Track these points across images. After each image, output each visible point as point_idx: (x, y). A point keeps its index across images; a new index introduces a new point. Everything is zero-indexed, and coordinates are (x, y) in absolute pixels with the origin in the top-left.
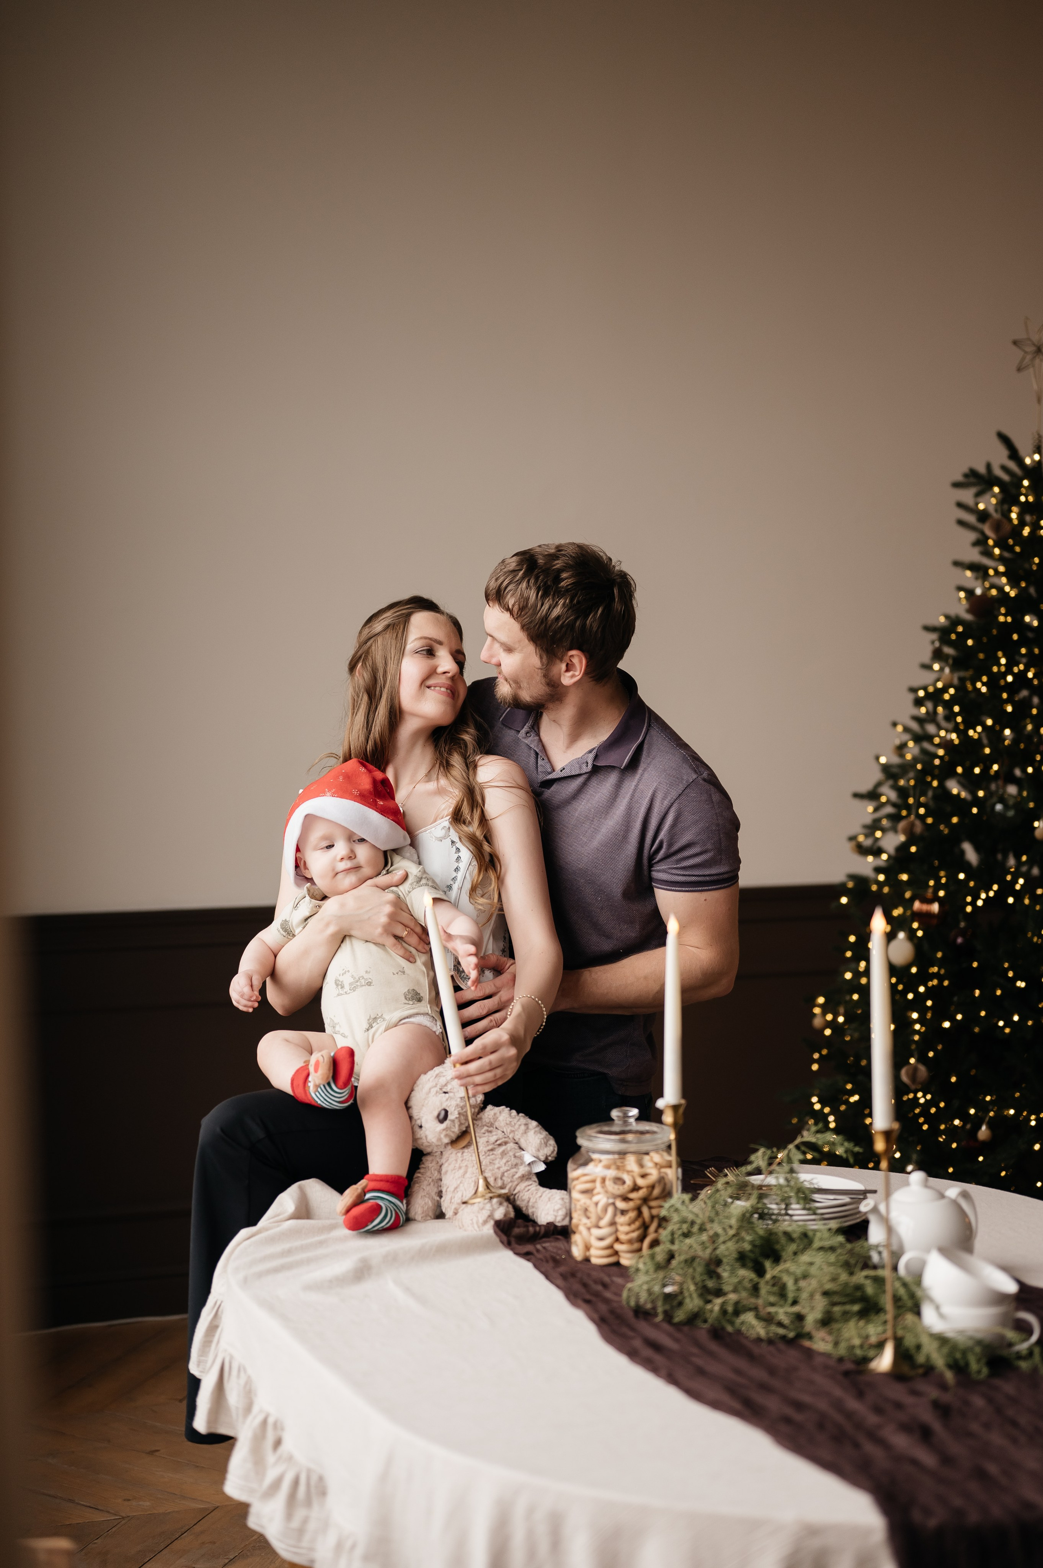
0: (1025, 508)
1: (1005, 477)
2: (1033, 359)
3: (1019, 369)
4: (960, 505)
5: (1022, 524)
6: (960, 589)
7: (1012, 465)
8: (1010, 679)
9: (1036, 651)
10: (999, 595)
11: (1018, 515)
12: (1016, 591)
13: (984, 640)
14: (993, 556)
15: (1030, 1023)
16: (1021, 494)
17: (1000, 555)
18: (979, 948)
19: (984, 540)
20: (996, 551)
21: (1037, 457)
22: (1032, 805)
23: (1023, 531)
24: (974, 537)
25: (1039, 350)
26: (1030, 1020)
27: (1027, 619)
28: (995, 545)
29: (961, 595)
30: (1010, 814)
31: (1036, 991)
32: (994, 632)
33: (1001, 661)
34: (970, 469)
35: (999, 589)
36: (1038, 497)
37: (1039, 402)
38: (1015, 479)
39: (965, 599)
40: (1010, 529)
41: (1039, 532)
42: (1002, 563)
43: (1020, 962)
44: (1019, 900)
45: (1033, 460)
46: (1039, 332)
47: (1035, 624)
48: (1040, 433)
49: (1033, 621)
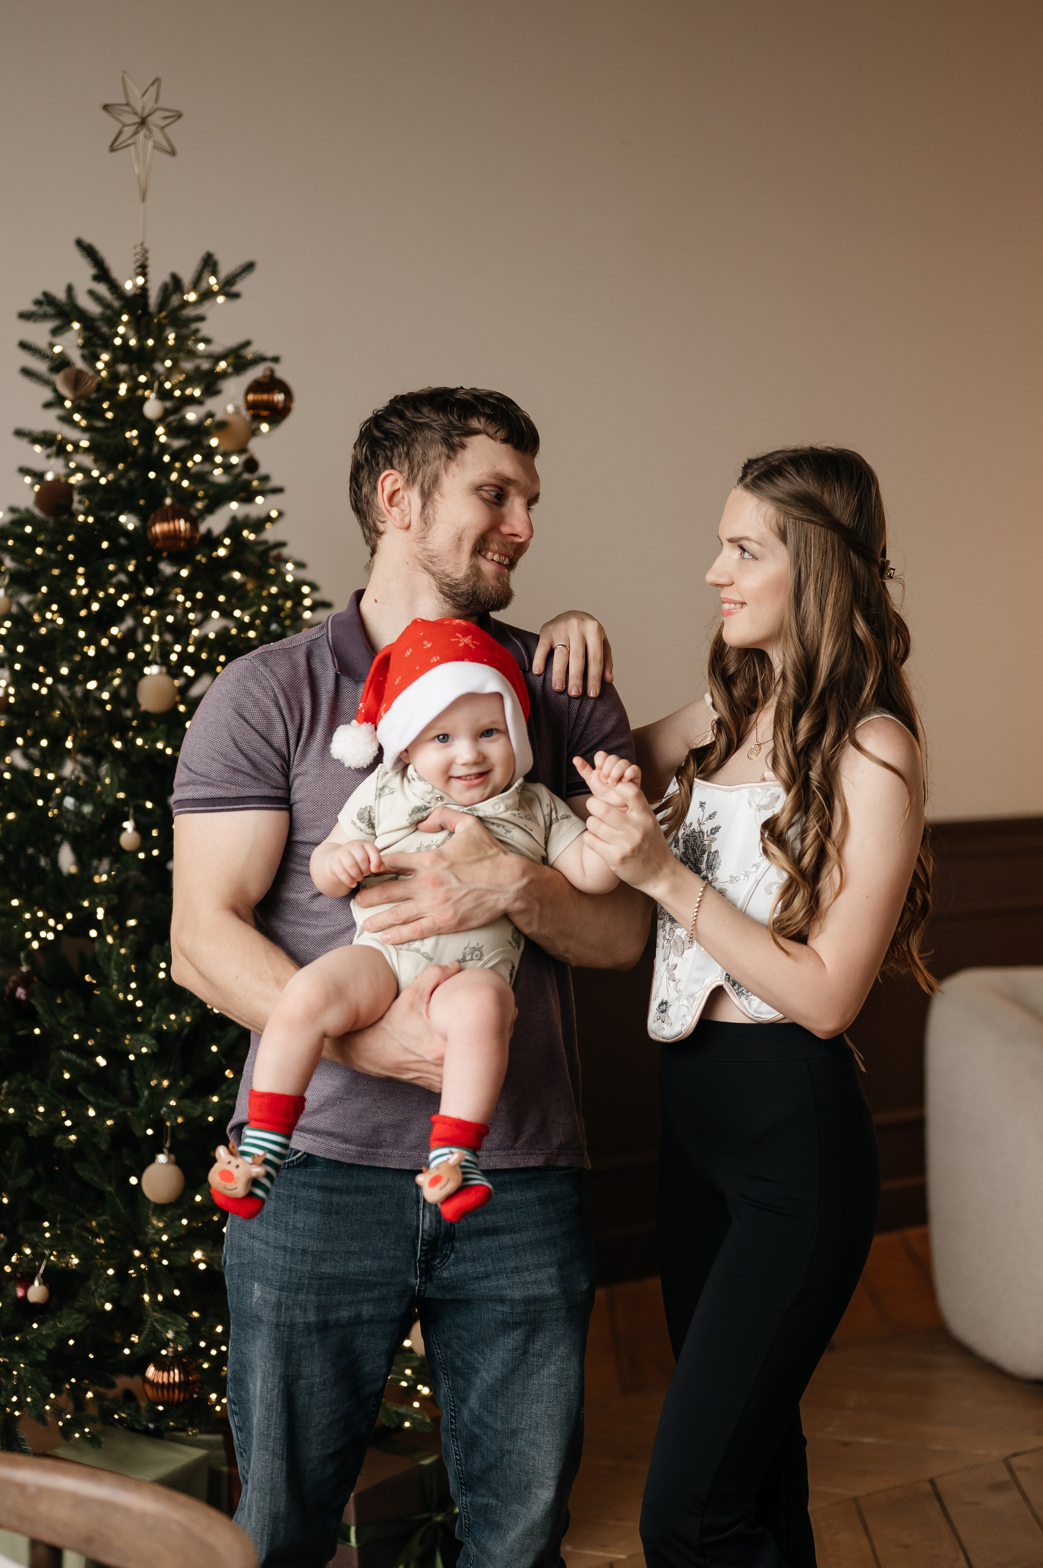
0: (124, 354)
1: (93, 308)
2: (136, 133)
3: (112, 149)
4: (24, 346)
5: (116, 378)
6: (25, 471)
7: (102, 289)
8: (95, 607)
9: (131, 568)
10: (85, 482)
11: (107, 365)
12: (111, 476)
13: (59, 548)
14: (75, 424)
15: (109, 1123)
16: (117, 335)
17: (83, 423)
18: (40, 1009)
19: (59, 400)
20: (77, 417)
21: (140, 281)
22: (121, 795)
23: (118, 389)
24: (47, 395)
25: (143, 122)
26: (110, 1118)
27: (123, 519)
28: (76, 409)
29: (28, 480)
30: (87, 809)
31: (124, 1072)
32: (71, 538)
33: (81, 582)
34: (45, 294)
35: (86, 472)
36: (141, 339)
37: (144, 199)
38: (109, 312)
39: (32, 486)
40: (94, 385)
41: (140, 392)
42: (87, 436)
43: (98, 1030)
44: (101, 936)
45: (135, 285)
46: (143, 95)
47: (131, 527)
48: (146, 246)
49: (128, 522)
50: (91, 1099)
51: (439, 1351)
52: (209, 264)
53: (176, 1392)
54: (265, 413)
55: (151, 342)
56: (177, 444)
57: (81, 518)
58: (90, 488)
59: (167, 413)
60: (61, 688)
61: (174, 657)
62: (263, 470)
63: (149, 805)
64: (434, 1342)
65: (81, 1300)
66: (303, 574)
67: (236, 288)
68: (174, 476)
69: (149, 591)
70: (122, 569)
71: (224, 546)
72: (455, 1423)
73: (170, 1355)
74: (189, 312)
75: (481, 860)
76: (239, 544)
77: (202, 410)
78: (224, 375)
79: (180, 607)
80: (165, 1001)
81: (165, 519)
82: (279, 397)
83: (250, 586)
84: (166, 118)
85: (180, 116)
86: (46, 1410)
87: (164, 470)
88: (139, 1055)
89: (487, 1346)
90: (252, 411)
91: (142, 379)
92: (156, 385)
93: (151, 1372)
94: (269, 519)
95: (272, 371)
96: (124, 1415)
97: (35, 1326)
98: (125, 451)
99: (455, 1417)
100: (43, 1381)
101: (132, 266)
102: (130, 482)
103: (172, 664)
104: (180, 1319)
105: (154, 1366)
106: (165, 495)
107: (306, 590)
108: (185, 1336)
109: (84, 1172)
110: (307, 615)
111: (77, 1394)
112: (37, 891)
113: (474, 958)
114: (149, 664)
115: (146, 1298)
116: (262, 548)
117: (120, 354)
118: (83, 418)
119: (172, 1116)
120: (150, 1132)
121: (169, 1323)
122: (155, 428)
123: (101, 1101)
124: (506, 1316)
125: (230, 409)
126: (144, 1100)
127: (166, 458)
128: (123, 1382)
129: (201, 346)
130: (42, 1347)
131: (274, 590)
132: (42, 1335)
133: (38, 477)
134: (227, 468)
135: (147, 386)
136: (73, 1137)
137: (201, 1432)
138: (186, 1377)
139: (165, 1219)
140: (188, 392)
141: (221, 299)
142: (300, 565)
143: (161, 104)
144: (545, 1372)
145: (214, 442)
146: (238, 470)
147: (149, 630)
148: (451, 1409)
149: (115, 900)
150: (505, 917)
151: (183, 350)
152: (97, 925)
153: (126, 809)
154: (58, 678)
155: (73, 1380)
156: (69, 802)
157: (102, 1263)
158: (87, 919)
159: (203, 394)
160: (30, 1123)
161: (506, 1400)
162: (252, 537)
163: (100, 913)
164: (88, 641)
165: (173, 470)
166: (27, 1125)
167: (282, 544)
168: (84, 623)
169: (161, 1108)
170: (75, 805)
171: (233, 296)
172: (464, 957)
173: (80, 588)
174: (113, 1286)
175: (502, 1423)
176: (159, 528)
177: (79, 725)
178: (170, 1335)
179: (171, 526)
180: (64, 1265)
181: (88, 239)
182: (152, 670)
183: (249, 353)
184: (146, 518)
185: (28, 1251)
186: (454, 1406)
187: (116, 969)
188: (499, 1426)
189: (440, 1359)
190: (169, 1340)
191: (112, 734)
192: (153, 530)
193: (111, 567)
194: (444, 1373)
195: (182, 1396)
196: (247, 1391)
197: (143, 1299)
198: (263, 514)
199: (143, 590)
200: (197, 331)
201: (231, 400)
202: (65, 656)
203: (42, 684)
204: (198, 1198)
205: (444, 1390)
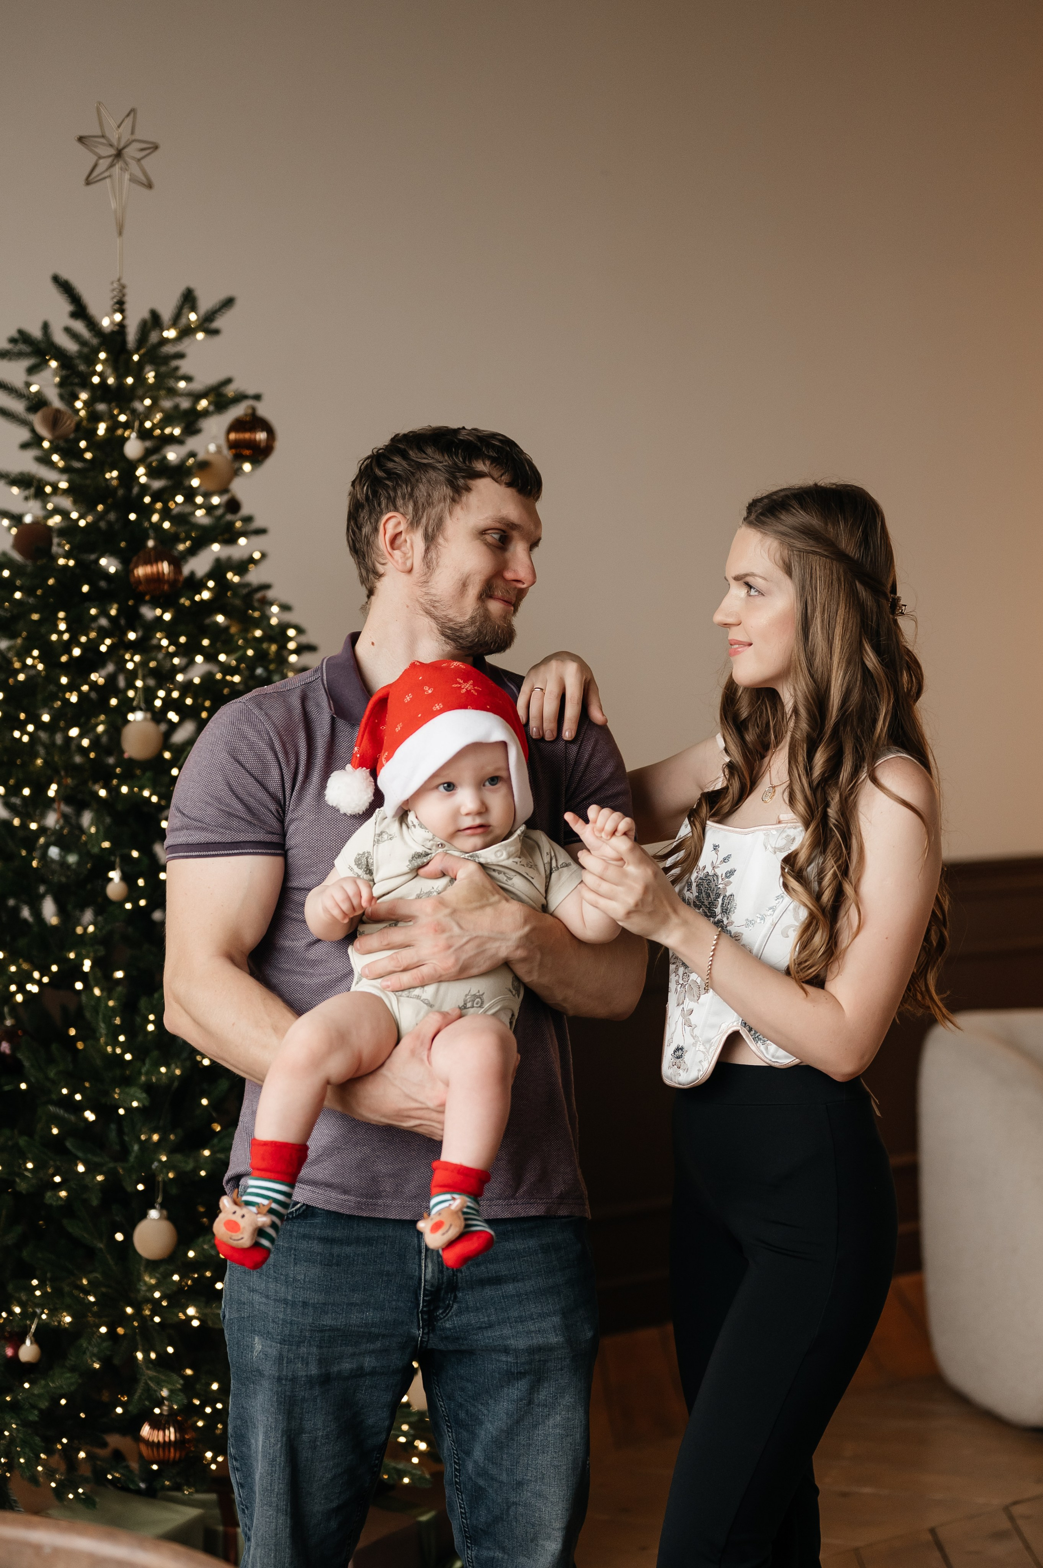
0: (102, 393)
1: (71, 346)
2: (111, 166)
3: (88, 182)
5: (95, 418)
7: (79, 326)
8: (77, 652)
9: (113, 612)
10: (63, 524)
11: (85, 403)
12: (90, 518)
13: (39, 592)
14: (52, 465)
15: (100, 1178)
16: (94, 373)
17: (61, 464)
18: (26, 1064)
19: (37, 440)
20: (55, 458)
21: (118, 317)
22: (106, 845)
23: (97, 429)
24: (24, 435)
25: (119, 154)
26: (100, 1174)
27: (103, 562)
28: (54, 449)
29: (6, 522)
30: (72, 859)
31: (113, 1126)
32: (51, 582)
33: (62, 626)
34: (20, 332)
35: (65, 514)
36: (120, 378)
37: (120, 233)
38: (86, 350)
39: (9, 528)
40: (73, 425)
41: (120, 432)
42: (65, 477)
43: (87, 1085)
44: (88, 988)
45: (112, 322)
46: (119, 127)
47: (112, 570)
48: (123, 281)
49: (109, 565)
50: (80, 1154)
51: (442, 1403)
52: (189, 299)
53: (172, 1450)
54: (247, 452)
55: (130, 380)
56: (157, 484)
57: (61, 561)
58: (69, 530)
59: (148, 453)
60: (43, 735)
61: (158, 703)
62: (245, 511)
63: (135, 854)
64: (437, 1394)
65: (72, 1358)
66: (288, 617)
67: (216, 325)
68: (155, 518)
69: (132, 636)
70: (104, 613)
71: (208, 589)
72: (460, 1476)
73: (165, 1413)
74: (169, 349)
75: (482, 907)
76: (223, 585)
77: (183, 450)
78: (205, 413)
79: (164, 651)
80: (155, 1053)
81: (148, 562)
82: (261, 436)
83: (233, 630)
84: (142, 150)
85: (156, 147)
86: (37, 1470)
87: (145, 512)
88: (129, 1110)
89: (491, 1397)
90: (233, 451)
91: (123, 418)
92: (137, 424)
93: (146, 1431)
94: (251, 560)
95: (254, 409)
96: (117, 1475)
97: (27, 1385)
98: (105, 493)
99: (460, 1470)
100: (37, 1442)
101: (109, 303)
102: (110, 524)
103: (157, 710)
104: (175, 1377)
105: (149, 1425)
106: (148, 538)
107: (291, 633)
108: (180, 1393)
109: (73, 1228)
110: (293, 658)
111: (69, 1453)
112: (22, 942)
113: (475, 1005)
114: (133, 710)
115: (140, 1355)
116: (245, 591)
117: (99, 393)
118: (62, 458)
119: (165, 1170)
120: (140, 1187)
121: (164, 1381)
122: (136, 469)
123: (90, 1156)
124: (511, 1366)
125: (212, 448)
126: (133, 1155)
127: (147, 500)
128: (115, 1440)
129: (182, 384)
130: (34, 1407)
131: (258, 633)
132: (33, 1395)
133: (17, 519)
134: (210, 509)
135: (127, 426)
136: (63, 1194)
137: (197, 1491)
138: (182, 1436)
139: (157, 1275)
140: (168, 431)
141: (200, 336)
142: (285, 608)
143: (137, 136)
144: (551, 1422)
145: (195, 482)
146: (220, 512)
147: (132, 676)
148: (455, 1462)
149: (102, 952)
150: (506, 965)
151: (164, 388)
152: (84, 977)
153: (113, 858)
154: (40, 725)
155: (65, 1441)
156: (54, 852)
157: (94, 1321)
158: (73, 971)
159: (183, 433)
160: (18, 1180)
161: (511, 1451)
162: (236, 579)
163: (87, 965)
164: (71, 687)
165: (154, 511)
166: (14, 1181)
167: (267, 587)
168: (66, 669)
169: (152, 1163)
170: (60, 855)
171: (213, 332)
172: (465, 1004)
173: (60, 633)
174: (105, 1345)
175: (508, 1475)
176: (141, 571)
177: (63, 773)
178: (165, 1393)
179: (155, 569)
180: (56, 1323)
181: (65, 275)
182: (136, 716)
183: (230, 391)
184: (127, 561)
185: (17, 1310)
186: (458, 1459)
187: (104, 1022)
188: (504, 1477)
189: (443, 1411)
190: (163, 1398)
191: (95, 782)
192: (135, 572)
193: (93, 611)
194: (447, 1425)
195: (178, 1455)
196: (249, 1447)
197: (136, 1357)
198: (245, 556)
199: (126, 635)
200: (177, 368)
201: (213, 439)
202: (47, 704)
203: (24, 732)
204: (191, 1254)
205: (448, 1443)
